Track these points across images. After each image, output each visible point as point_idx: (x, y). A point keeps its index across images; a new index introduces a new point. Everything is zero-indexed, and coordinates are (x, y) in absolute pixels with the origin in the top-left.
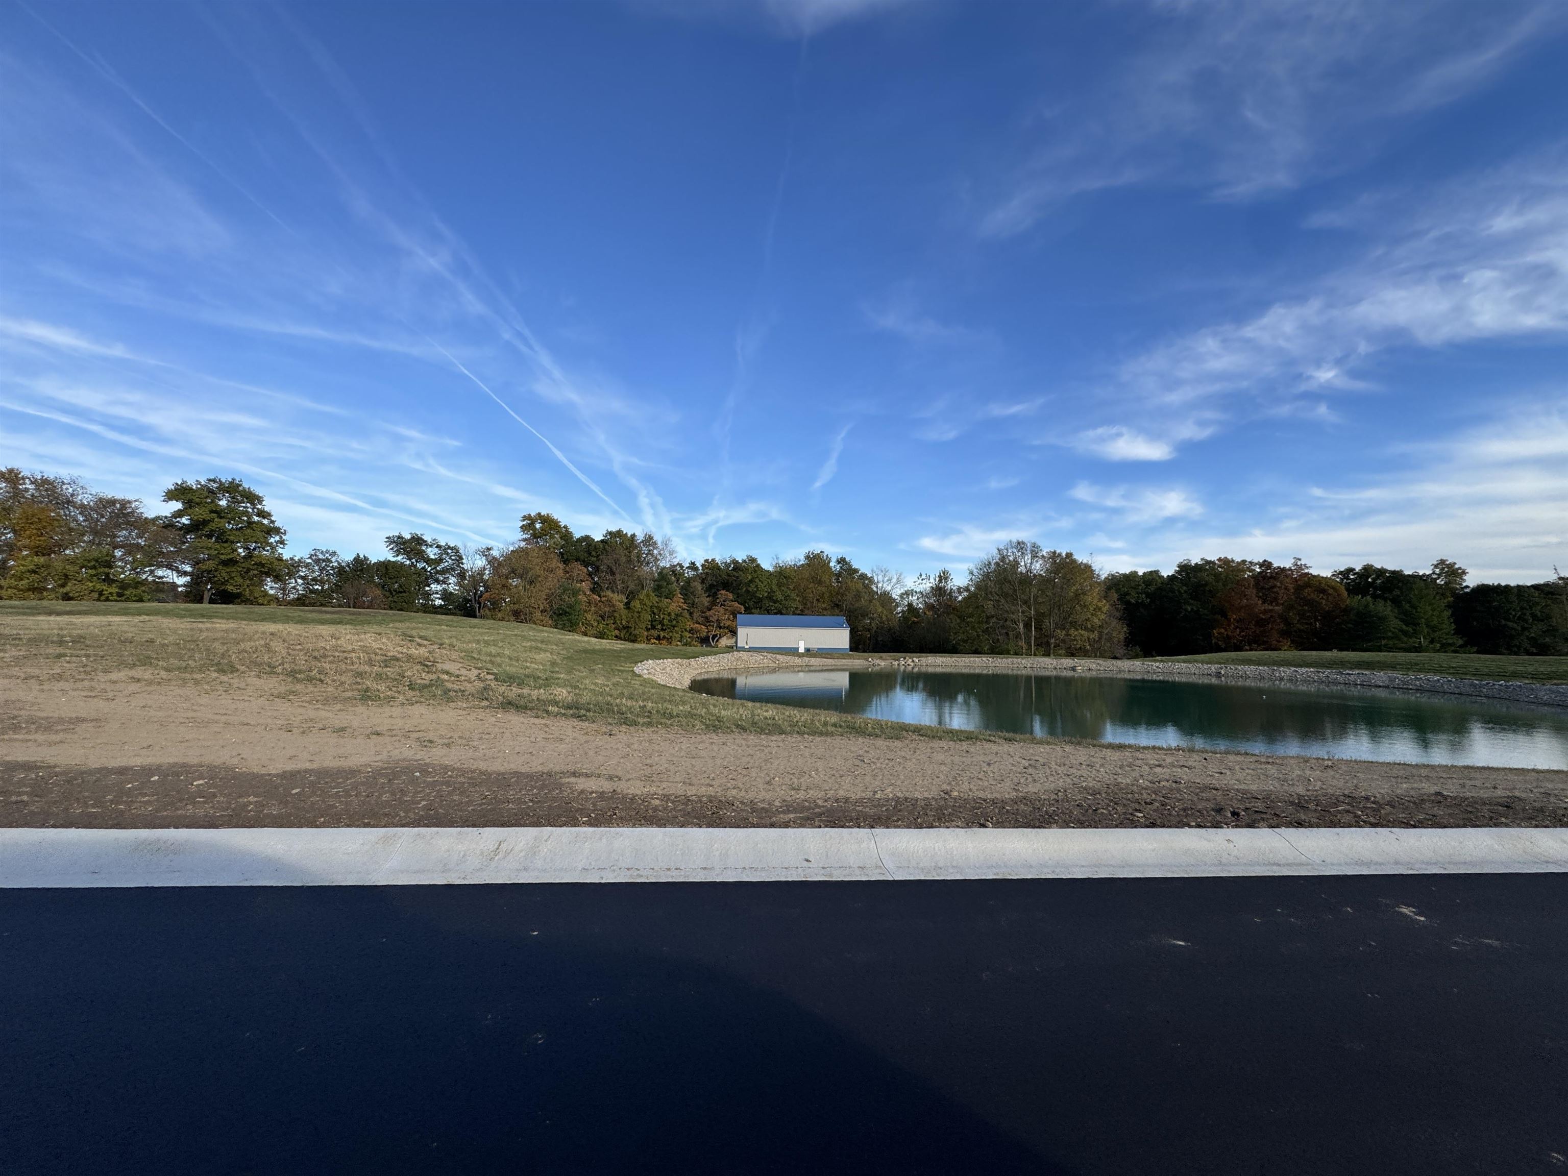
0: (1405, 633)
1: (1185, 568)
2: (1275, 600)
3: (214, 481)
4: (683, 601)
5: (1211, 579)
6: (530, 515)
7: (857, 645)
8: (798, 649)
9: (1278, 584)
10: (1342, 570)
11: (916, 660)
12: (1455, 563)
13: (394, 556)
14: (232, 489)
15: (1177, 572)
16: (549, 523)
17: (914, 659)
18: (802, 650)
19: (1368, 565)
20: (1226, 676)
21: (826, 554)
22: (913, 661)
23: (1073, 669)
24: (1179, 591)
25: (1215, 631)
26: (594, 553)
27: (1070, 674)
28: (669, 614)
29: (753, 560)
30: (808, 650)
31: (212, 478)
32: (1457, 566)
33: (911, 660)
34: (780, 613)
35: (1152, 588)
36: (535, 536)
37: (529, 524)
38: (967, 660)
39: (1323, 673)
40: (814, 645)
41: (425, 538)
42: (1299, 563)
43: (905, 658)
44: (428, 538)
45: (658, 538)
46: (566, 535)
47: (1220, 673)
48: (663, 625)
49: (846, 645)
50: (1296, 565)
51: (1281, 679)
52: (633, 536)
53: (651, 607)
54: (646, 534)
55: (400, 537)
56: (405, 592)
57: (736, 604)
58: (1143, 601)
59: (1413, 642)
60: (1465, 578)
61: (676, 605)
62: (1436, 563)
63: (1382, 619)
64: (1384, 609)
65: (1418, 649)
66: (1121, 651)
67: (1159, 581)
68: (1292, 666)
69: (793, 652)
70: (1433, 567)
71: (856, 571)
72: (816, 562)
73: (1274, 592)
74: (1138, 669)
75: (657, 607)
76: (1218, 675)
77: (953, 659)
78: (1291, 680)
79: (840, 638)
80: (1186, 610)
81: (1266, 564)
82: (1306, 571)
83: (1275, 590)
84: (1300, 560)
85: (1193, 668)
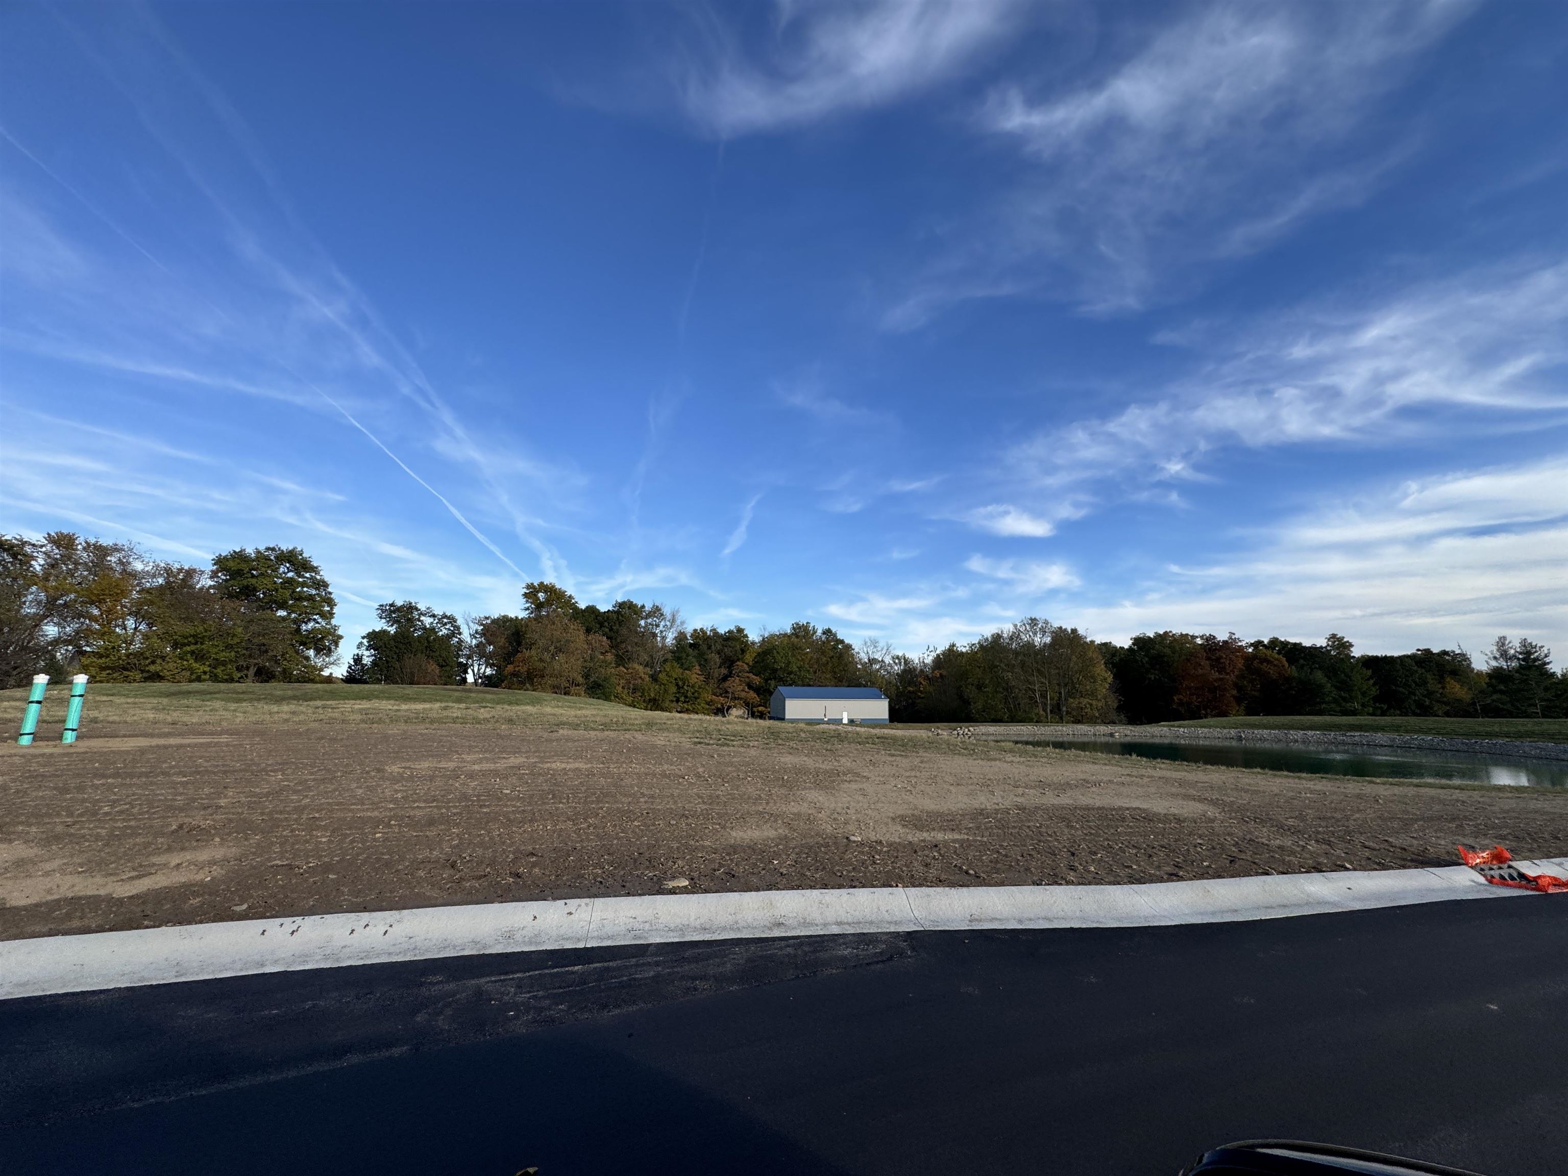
0: (1343, 699)
1: (1141, 642)
2: (1223, 670)
3: (273, 549)
4: (700, 673)
5: (1167, 651)
6: (532, 584)
7: (896, 716)
8: (842, 720)
9: (1224, 655)
10: (1252, 642)
11: (971, 729)
12: (1344, 637)
14: (293, 559)
15: (1133, 644)
16: (555, 596)
17: (970, 728)
18: (845, 721)
19: (1274, 638)
20: (1247, 739)
22: (969, 731)
23: (1112, 735)
24: (1142, 661)
26: (606, 624)
27: (1108, 739)
28: (693, 687)
30: (852, 721)
31: (271, 546)
32: (1345, 640)
33: (966, 730)
35: (1117, 659)
36: (539, 606)
37: (531, 593)
39: (1330, 735)
40: (858, 716)
41: (419, 606)
42: (1233, 637)
43: (961, 728)
44: (422, 607)
45: (667, 611)
46: (574, 607)
47: (1241, 737)
48: (686, 697)
49: (886, 716)
50: (1231, 638)
51: (1296, 741)
52: (643, 606)
53: (676, 679)
54: (654, 606)
56: (447, 665)
57: (751, 675)
60: (1352, 649)
61: (695, 676)
62: (1328, 637)
67: (1122, 652)
68: (1302, 730)
69: (839, 723)
70: (1326, 640)
71: (842, 642)
72: (801, 632)
73: (1222, 663)
74: (1167, 734)
75: (682, 680)
76: (1240, 739)
77: (1003, 728)
78: (1304, 742)
79: (879, 709)
80: (1150, 679)
81: (1210, 639)
82: (1240, 644)
83: (1222, 661)
84: (1234, 634)
85: (1216, 732)
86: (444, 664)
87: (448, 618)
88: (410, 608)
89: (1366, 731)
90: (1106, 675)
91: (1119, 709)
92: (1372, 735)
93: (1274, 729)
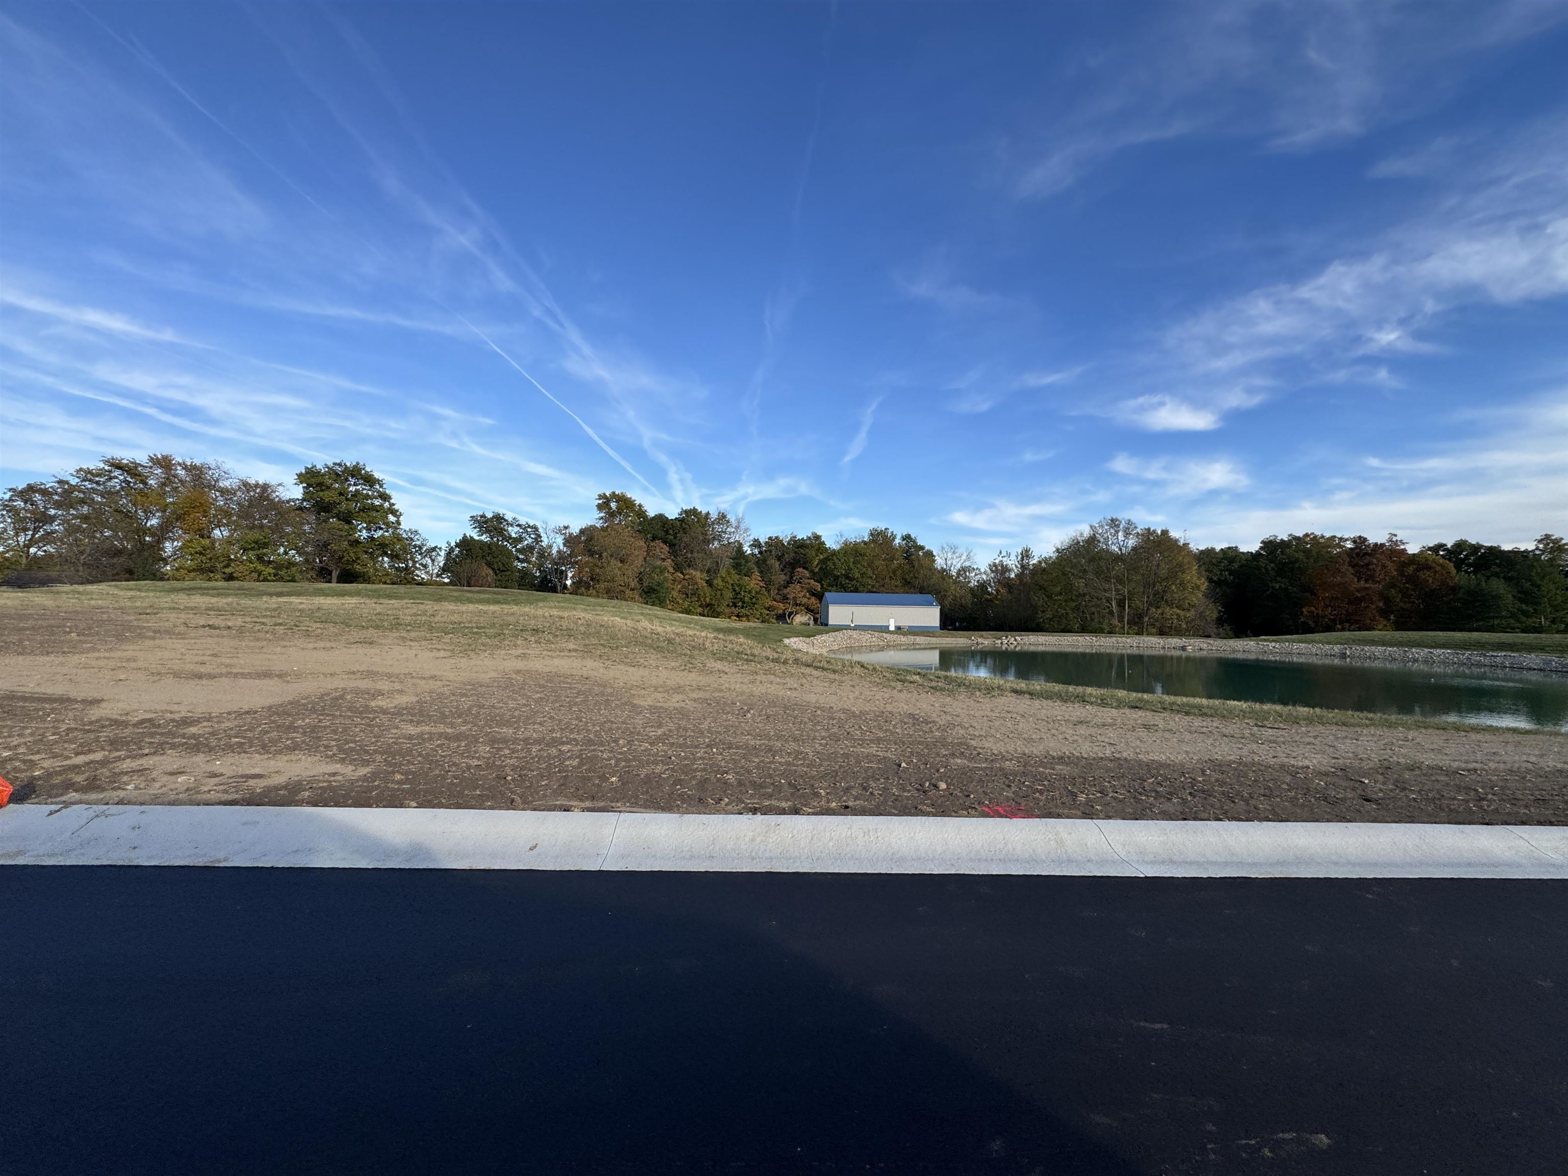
0: (1525, 613)
1: (1270, 546)
2: (1370, 578)
3: (340, 465)
4: (760, 579)
5: (1301, 556)
6: (604, 494)
7: (949, 622)
8: (888, 626)
9: (1375, 561)
10: (1431, 545)
11: (1018, 638)
12: (1562, 539)
13: (479, 536)
14: (356, 472)
15: (1261, 548)
16: (625, 503)
17: (1017, 638)
18: (892, 628)
19: (1461, 540)
20: (1352, 657)
21: (890, 531)
22: (1016, 640)
23: (1183, 648)
24: (1266, 569)
25: (1304, 610)
26: (671, 531)
27: (1178, 653)
28: (750, 592)
29: (817, 537)
30: (898, 628)
31: (338, 461)
32: (1563, 542)
33: (1013, 639)
34: (856, 590)
35: (1236, 565)
36: (611, 514)
37: (604, 503)
38: (1070, 639)
39: (1463, 655)
40: (905, 623)
41: (506, 517)
42: (1394, 539)
43: (1007, 637)
44: (509, 517)
45: (731, 518)
46: (641, 513)
47: (1345, 654)
48: (744, 602)
49: (936, 622)
50: (1391, 541)
51: (1416, 660)
52: (708, 513)
53: (732, 585)
54: (720, 513)
55: (483, 516)
56: (508, 570)
57: (812, 582)
58: (1226, 579)
59: (1530, 622)
61: (754, 582)
62: (1539, 538)
63: (1498, 597)
64: (1498, 586)
65: (1538, 630)
66: (1213, 630)
67: (1244, 558)
68: (1426, 647)
69: (884, 629)
70: (1536, 543)
71: (922, 548)
72: (880, 539)
73: (1370, 570)
74: (1253, 649)
75: (739, 585)
76: (1343, 656)
77: (1056, 638)
78: (1426, 662)
79: (930, 616)
80: (1273, 588)
81: (1360, 541)
82: (1402, 547)
83: (1371, 567)
84: (1395, 535)
85: (1314, 648)
86: (504, 569)
87: (532, 527)
88: (499, 518)
89: (1513, 651)
90: (1198, 582)
91: (1220, 622)
92: (1520, 656)
93: (1391, 646)
